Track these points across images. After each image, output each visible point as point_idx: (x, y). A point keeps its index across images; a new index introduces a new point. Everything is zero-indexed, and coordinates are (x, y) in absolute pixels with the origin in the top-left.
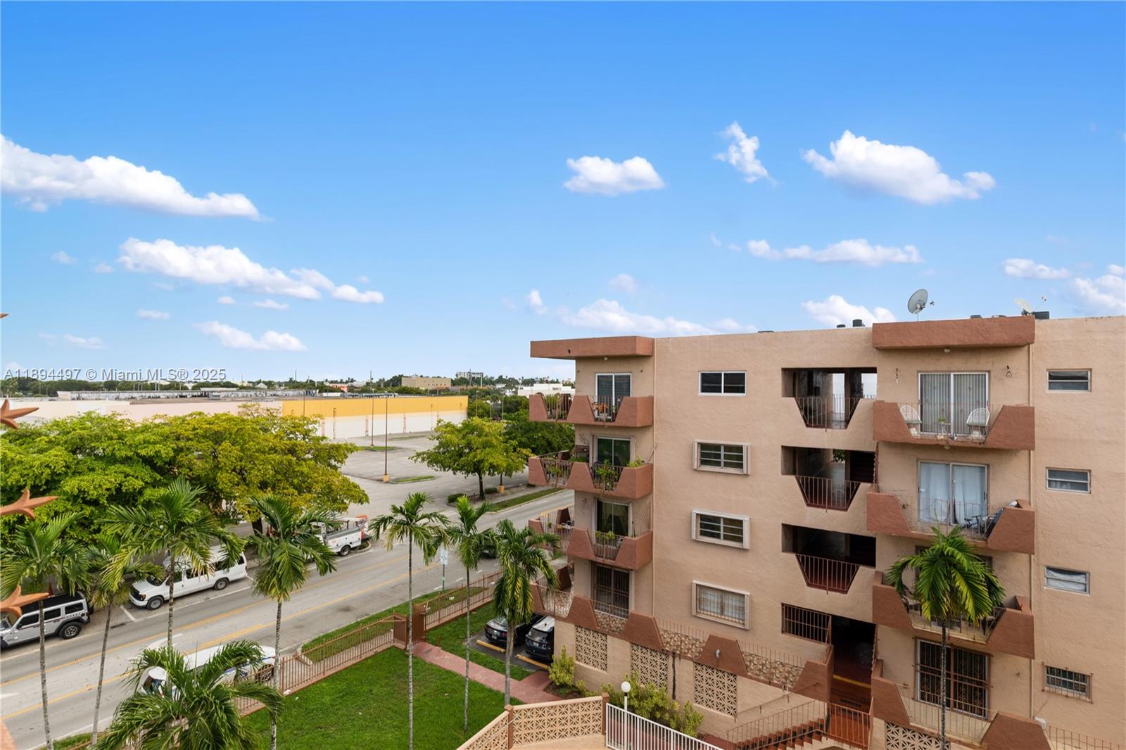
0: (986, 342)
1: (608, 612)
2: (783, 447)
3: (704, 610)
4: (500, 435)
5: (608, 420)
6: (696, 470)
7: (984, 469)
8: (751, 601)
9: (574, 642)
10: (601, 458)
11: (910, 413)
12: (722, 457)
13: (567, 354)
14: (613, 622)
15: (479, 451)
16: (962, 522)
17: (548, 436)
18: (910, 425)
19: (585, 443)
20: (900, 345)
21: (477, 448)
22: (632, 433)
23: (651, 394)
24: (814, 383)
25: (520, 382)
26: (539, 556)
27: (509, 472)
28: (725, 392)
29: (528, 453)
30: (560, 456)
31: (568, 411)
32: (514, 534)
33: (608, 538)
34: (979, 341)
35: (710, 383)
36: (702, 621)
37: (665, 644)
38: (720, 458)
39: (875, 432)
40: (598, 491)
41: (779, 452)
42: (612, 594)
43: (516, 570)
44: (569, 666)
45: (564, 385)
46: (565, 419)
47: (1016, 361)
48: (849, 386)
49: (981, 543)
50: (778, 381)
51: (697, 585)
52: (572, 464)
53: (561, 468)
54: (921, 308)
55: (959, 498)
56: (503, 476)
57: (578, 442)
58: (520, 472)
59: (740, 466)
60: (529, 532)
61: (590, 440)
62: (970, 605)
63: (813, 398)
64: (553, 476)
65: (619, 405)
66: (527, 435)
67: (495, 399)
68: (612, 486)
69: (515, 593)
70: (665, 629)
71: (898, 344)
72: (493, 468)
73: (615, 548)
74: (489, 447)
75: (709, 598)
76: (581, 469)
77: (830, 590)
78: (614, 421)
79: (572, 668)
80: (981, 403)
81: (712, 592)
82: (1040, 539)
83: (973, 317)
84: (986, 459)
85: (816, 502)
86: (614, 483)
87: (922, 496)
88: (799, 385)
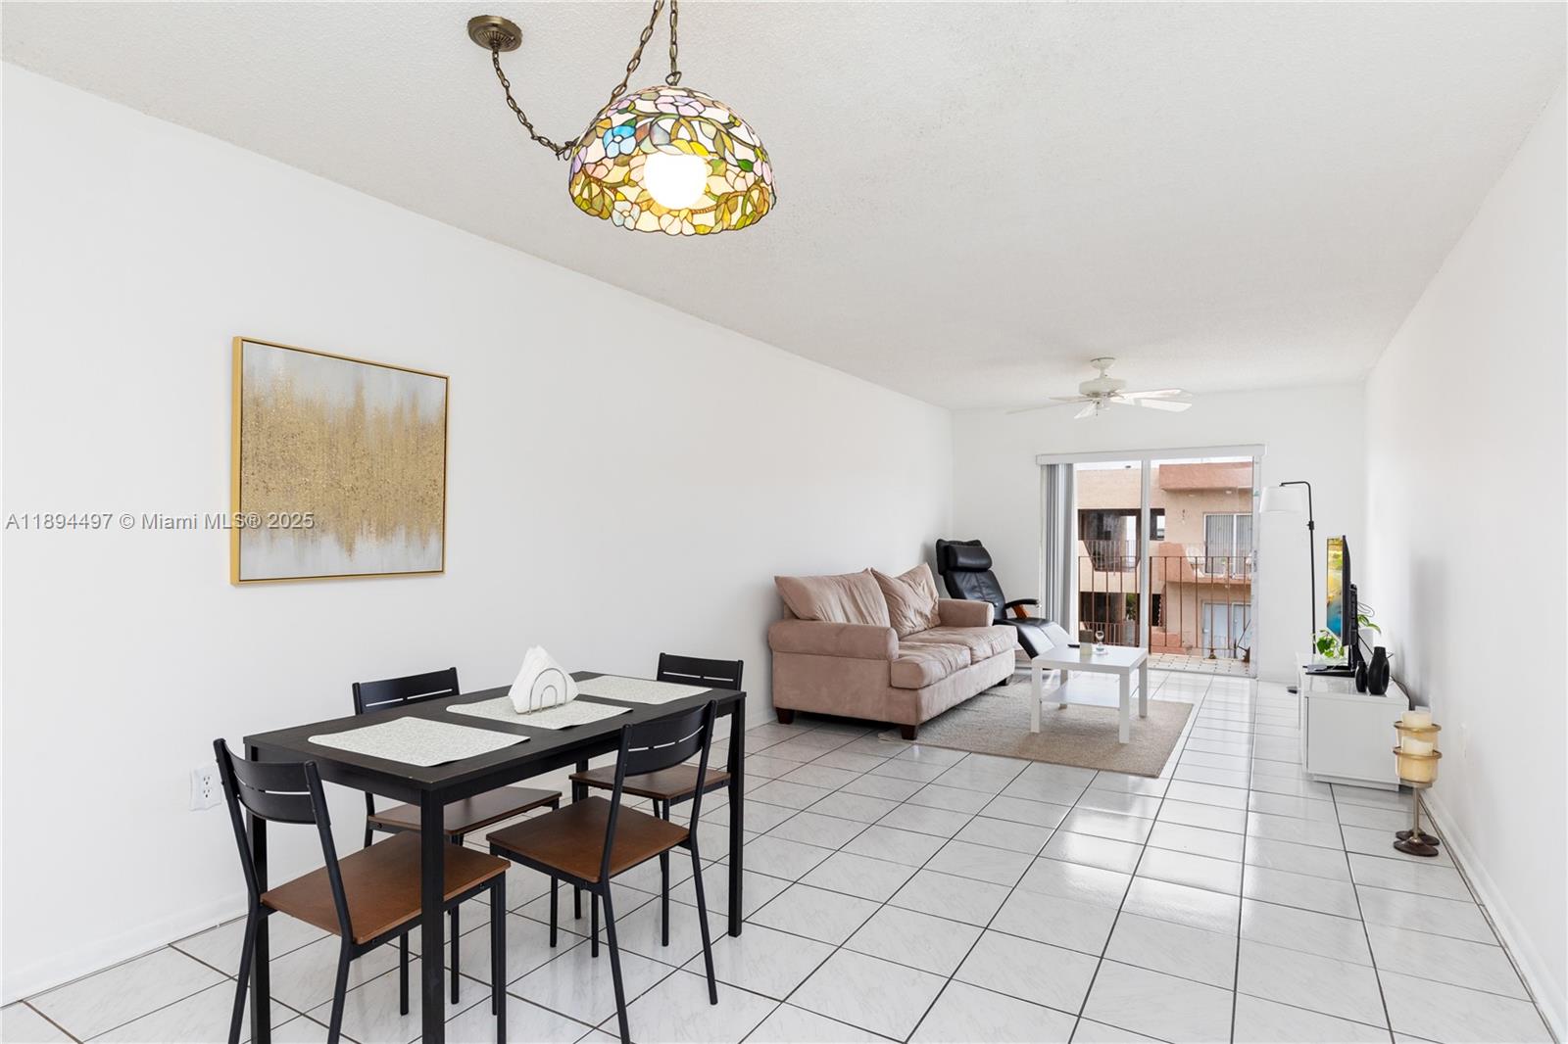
2: (1082, 594)
11: (1194, 552)
18: (1194, 567)
20: (1185, 486)
24: (1105, 526)
63: (1103, 542)
71: (1183, 486)
88: (1088, 528)
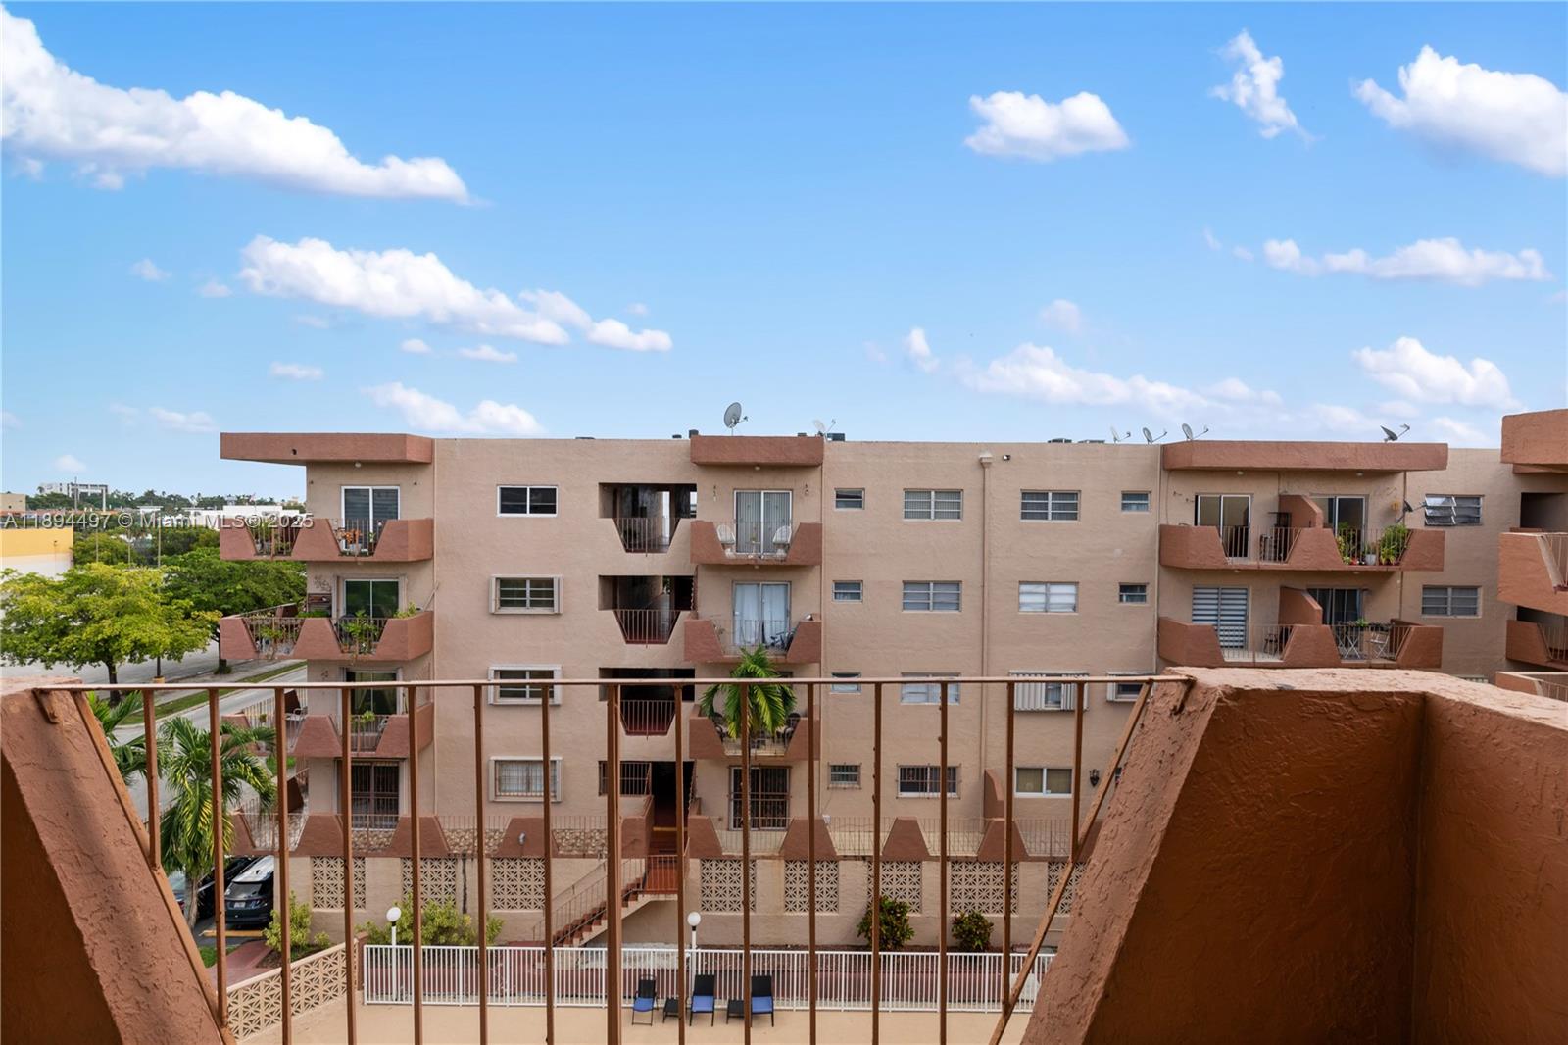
0: (788, 461)
1: (366, 826)
2: (602, 578)
3: (505, 791)
4: (155, 592)
5: (362, 554)
6: (493, 614)
7: (788, 586)
8: (564, 767)
9: (309, 882)
10: (351, 610)
11: (726, 533)
12: (528, 594)
13: (292, 456)
14: (373, 838)
15: (107, 622)
16: (769, 641)
17: (258, 589)
18: (725, 545)
19: (324, 589)
20: (716, 460)
21: (103, 617)
22: (401, 571)
23: (431, 516)
24: (640, 502)
25: (194, 502)
26: (245, 762)
27: (175, 651)
28: (531, 512)
29: (215, 619)
30: (279, 611)
31: (293, 541)
32: (195, 737)
33: (363, 721)
34: (780, 459)
35: (512, 500)
36: (503, 806)
37: (451, 847)
38: (525, 596)
39: (692, 555)
40: (347, 656)
41: (596, 583)
42: (373, 801)
43: (201, 790)
44: (301, 918)
45: (284, 508)
46: (289, 554)
47: (812, 479)
48: (673, 505)
49: (781, 658)
50: (594, 498)
51: (496, 761)
52: (302, 624)
53: (281, 630)
54: (736, 423)
55: (767, 618)
56: (164, 660)
57: (312, 589)
58: (200, 651)
59: (550, 604)
60: (223, 728)
61: (334, 585)
62: (767, 718)
63: (638, 519)
64: (267, 642)
65: (380, 533)
66: (213, 590)
67: (138, 532)
68: (371, 647)
69: (200, 825)
70: (451, 828)
71: (713, 459)
72: (139, 649)
73: (376, 735)
74: (131, 613)
75: (511, 775)
76: (317, 631)
77: (650, 734)
78: (372, 554)
79: (306, 920)
80: (785, 522)
81: (515, 767)
82: (826, 649)
83: (800, 435)
84: (789, 576)
85: (636, 637)
86: (374, 643)
87: (737, 618)
88: (621, 504)
